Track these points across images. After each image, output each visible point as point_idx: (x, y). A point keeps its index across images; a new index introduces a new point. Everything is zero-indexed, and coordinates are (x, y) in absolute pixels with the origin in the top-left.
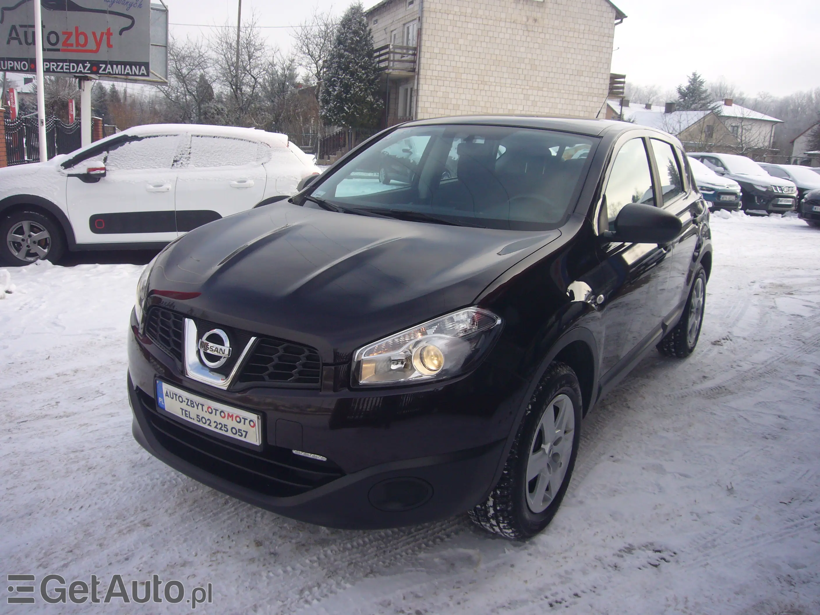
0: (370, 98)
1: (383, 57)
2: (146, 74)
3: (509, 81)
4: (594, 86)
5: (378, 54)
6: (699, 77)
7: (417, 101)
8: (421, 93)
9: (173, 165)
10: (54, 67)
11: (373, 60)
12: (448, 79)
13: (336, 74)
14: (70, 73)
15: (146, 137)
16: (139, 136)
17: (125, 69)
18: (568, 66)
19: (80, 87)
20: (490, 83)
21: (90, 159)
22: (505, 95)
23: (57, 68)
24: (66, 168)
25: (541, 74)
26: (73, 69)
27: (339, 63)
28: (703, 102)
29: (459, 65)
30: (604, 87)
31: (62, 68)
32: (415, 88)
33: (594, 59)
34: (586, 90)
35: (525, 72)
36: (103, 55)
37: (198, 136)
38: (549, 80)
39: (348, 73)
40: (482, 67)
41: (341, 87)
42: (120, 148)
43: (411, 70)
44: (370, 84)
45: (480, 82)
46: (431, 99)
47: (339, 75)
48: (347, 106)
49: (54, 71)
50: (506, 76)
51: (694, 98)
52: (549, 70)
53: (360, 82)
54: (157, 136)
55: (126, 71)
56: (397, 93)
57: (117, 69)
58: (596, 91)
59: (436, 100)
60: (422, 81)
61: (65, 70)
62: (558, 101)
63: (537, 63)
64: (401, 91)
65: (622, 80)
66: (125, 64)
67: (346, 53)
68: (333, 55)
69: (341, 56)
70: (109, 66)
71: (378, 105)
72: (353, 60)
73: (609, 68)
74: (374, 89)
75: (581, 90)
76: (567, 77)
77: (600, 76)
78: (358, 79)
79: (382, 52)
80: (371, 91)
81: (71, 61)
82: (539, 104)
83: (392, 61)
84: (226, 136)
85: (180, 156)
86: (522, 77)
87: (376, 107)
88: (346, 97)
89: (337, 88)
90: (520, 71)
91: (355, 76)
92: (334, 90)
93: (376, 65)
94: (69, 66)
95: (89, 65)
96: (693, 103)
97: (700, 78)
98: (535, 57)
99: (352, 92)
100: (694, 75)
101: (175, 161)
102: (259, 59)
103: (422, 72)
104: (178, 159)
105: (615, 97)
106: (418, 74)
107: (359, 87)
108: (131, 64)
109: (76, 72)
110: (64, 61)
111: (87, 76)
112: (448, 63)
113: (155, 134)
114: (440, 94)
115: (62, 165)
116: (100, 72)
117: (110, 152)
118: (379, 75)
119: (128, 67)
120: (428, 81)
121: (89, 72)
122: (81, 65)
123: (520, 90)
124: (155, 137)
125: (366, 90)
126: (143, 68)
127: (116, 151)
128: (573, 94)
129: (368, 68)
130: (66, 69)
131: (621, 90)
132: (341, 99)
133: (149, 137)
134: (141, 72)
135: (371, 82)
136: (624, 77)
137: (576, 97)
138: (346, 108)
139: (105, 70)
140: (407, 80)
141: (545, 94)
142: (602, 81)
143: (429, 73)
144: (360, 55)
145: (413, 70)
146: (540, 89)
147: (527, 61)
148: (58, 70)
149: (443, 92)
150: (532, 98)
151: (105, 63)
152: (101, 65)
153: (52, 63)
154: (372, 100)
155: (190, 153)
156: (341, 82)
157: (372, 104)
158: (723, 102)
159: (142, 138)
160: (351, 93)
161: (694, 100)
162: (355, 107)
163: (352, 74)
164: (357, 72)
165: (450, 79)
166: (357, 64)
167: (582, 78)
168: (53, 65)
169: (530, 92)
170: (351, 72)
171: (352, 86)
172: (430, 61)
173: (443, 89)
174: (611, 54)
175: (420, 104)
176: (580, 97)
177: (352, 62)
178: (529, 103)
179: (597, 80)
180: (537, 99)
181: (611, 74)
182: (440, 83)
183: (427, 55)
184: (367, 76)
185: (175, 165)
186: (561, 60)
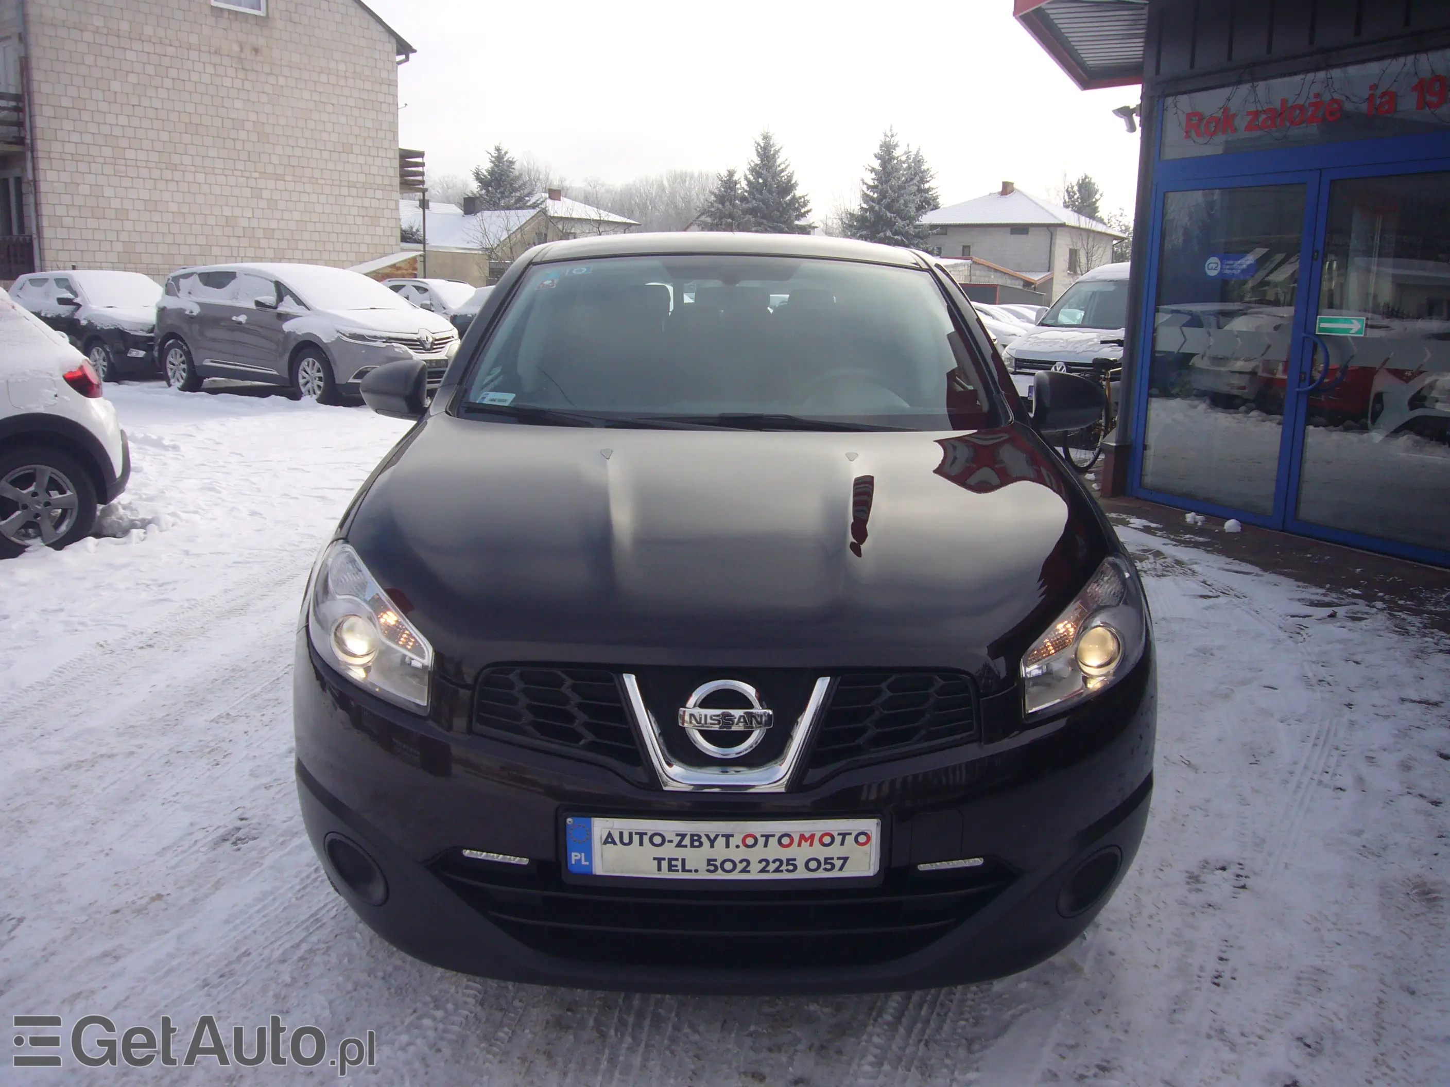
3: (219, 163)
4: (374, 170)
6: (506, 153)
7: (36, 204)
8: (43, 187)
12: (97, 159)
18: (325, 136)
20: (183, 168)
22: (217, 190)
25: (279, 150)
28: (518, 194)
29: (117, 131)
30: (391, 172)
32: (29, 177)
33: (369, 124)
34: (362, 178)
35: (249, 147)
38: (294, 162)
40: (164, 136)
43: (15, 140)
45: (164, 166)
46: (66, 200)
50: (213, 153)
51: (502, 189)
52: (292, 142)
58: (379, 180)
59: (79, 201)
60: (42, 164)
62: (314, 198)
63: (268, 129)
65: (419, 160)
73: (395, 139)
75: (353, 178)
76: (326, 155)
77: (382, 153)
82: (281, 205)
86: (244, 156)
90: (239, 145)
96: (502, 197)
97: (508, 156)
98: (263, 118)
100: (498, 150)
103: (41, 145)
105: (411, 189)
106: (33, 150)
112: (92, 128)
114: (85, 189)
120: (57, 164)
123: (242, 180)
128: (340, 186)
131: (420, 178)
136: (421, 155)
137: (344, 191)
141: (291, 186)
142: (387, 163)
143: (56, 147)
145: (20, 141)
146: (278, 177)
147: (249, 126)
149: (91, 185)
150: (266, 194)
158: (547, 195)
161: (502, 193)
165: (101, 160)
167: (352, 158)
169: (262, 183)
172: (54, 124)
173: (89, 179)
174: (396, 115)
175: (45, 210)
176: (353, 191)
178: (263, 204)
179: (378, 161)
180: (276, 196)
181: (400, 150)
182: (83, 167)
183: (47, 112)
186: (311, 125)
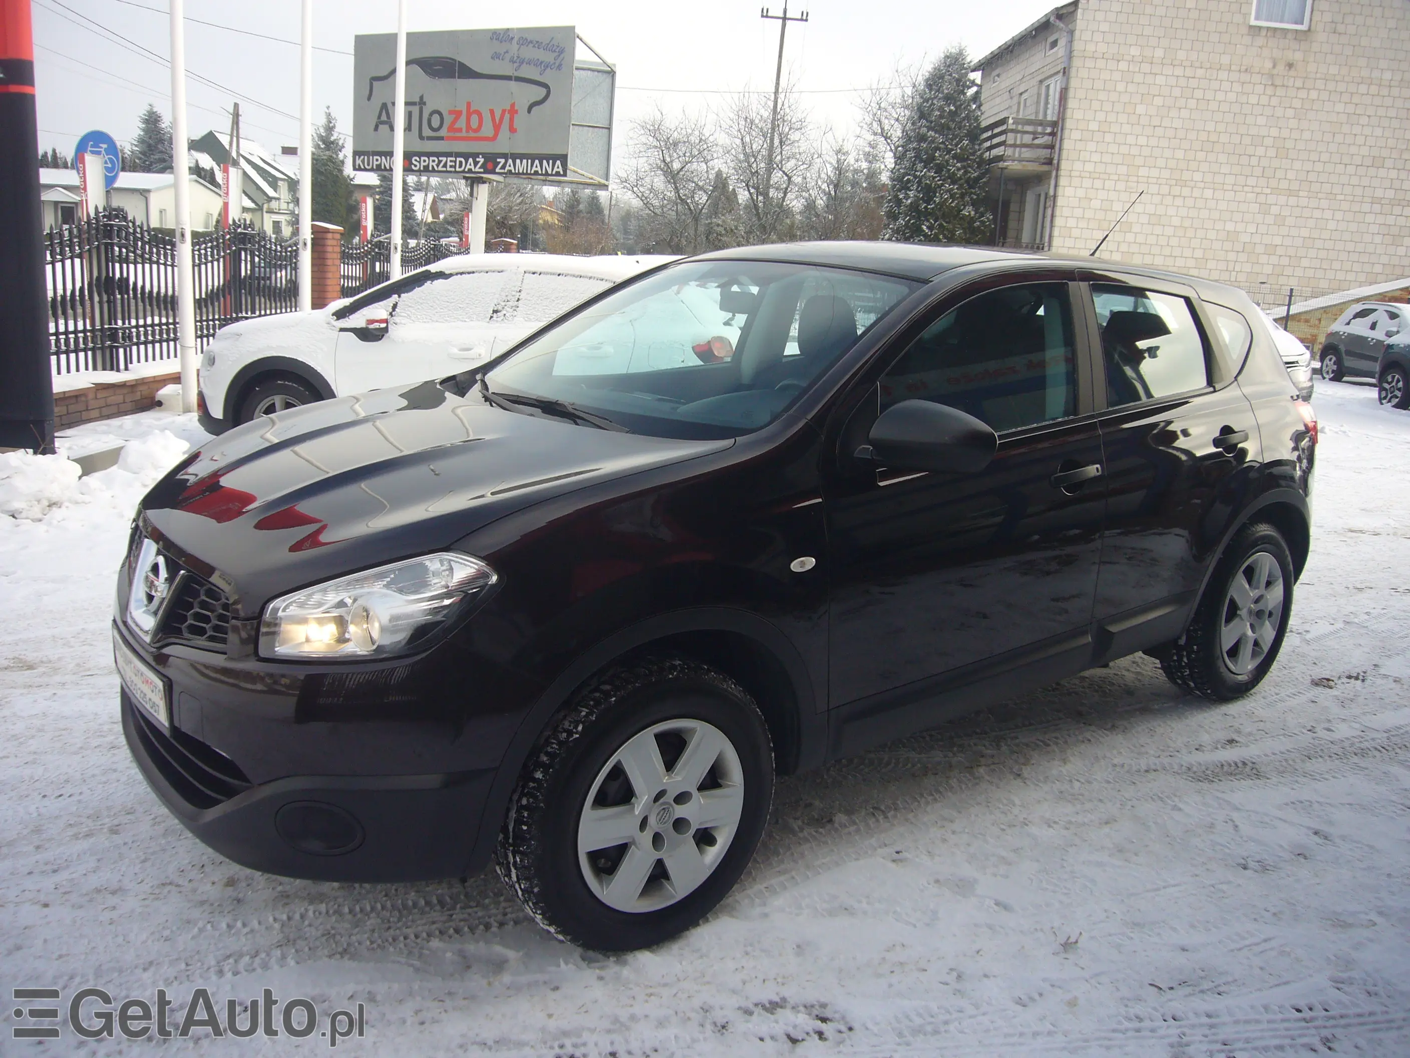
0: (968, 211)
1: (996, 141)
2: (562, 173)
3: (1230, 180)
5: (989, 133)
7: (1053, 216)
8: (1060, 202)
9: (491, 317)
10: (434, 164)
11: (980, 145)
12: (1112, 177)
13: (913, 167)
14: (456, 172)
15: (457, 274)
16: (447, 272)
17: (532, 166)
18: (1354, 150)
19: (471, 194)
20: (1192, 184)
21: (373, 305)
22: (1223, 206)
23: (438, 166)
24: (338, 319)
25: (1297, 165)
26: (460, 166)
27: (917, 151)
29: (1135, 151)
31: (445, 166)
32: (1051, 193)
34: (1390, 194)
35: (1265, 162)
36: (503, 144)
37: (534, 273)
38: (1312, 177)
39: (932, 168)
40: (1180, 154)
41: (919, 192)
42: (417, 290)
43: (1045, 161)
44: (971, 187)
45: (1174, 182)
46: (1078, 212)
47: (916, 171)
48: (928, 224)
49: (434, 170)
50: (1225, 169)
52: (1314, 156)
53: (953, 183)
54: (473, 272)
55: (534, 169)
56: (1022, 202)
57: (522, 166)
59: (1089, 214)
60: (1063, 181)
61: (449, 169)
62: (1328, 214)
63: (1289, 144)
64: (1030, 197)
66: (532, 157)
67: (931, 133)
68: (910, 138)
69: (922, 138)
70: (510, 161)
71: (983, 222)
72: (942, 146)
74: (978, 195)
75: (1379, 194)
76: (1351, 169)
78: (949, 177)
79: (996, 131)
80: (972, 199)
81: (458, 155)
82: (1290, 221)
83: (1011, 146)
84: (577, 273)
85: (503, 304)
86: (1258, 171)
87: (979, 227)
88: (926, 208)
89: (911, 194)
90: (1254, 161)
91: (944, 173)
92: (907, 197)
93: (982, 154)
94: (455, 162)
95: (481, 160)
98: (1285, 133)
99: (937, 200)
101: (495, 312)
102: (796, 145)
103: (1064, 165)
104: (500, 308)
106: (1058, 169)
107: (949, 191)
108: (541, 158)
109: (463, 172)
110: (447, 155)
111: (482, 178)
112: (1113, 148)
113: (470, 270)
114: (1096, 204)
115: (333, 315)
116: (497, 170)
117: (403, 295)
118: (987, 171)
119: (537, 162)
120: (1076, 182)
121: (482, 170)
122: (471, 160)
123: (1252, 196)
124: (469, 273)
125: (962, 196)
126: (558, 162)
127: (410, 294)
128: (1362, 202)
129: (968, 159)
130: (451, 166)
132: (919, 212)
133: (462, 273)
134: (556, 169)
135: (973, 183)
137: (1366, 207)
138: (924, 227)
139: (503, 167)
140: (1039, 179)
141: (1304, 202)
143: (1078, 166)
144: (955, 137)
145: (1049, 162)
146: (1290, 193)
147: (1268, 141)
148: (440, 168)
149: (1102, 200)
150: (1275, 210)
151: (505, 156)
152: (498, 160)
153: (431, 159)
154: (973, 213)
155: (518, 300)
156: (919, 183)
157: (972, 220)
159: (451, 275)
160: (935, 202)
162: (941, 225)
163: (939, 169)
164: (948, 164)
165: (1116, 177)
166: (949, 152)
167: (1382, 172)
168: (434, 161)
169: (1272, 199)
170: (937, 165)
171: (938, 190)
172: (1079, 146)
173: (1102, 195)
175: (1058, 222)
176: (1377, 208)
177: (939, 149)
178: (1270, 219)
180: (1286, 212)
182: (1098, 184)
183: (1076, 135)
184: (966, 172)
185: (494, 318)
186: (1339, 138)
